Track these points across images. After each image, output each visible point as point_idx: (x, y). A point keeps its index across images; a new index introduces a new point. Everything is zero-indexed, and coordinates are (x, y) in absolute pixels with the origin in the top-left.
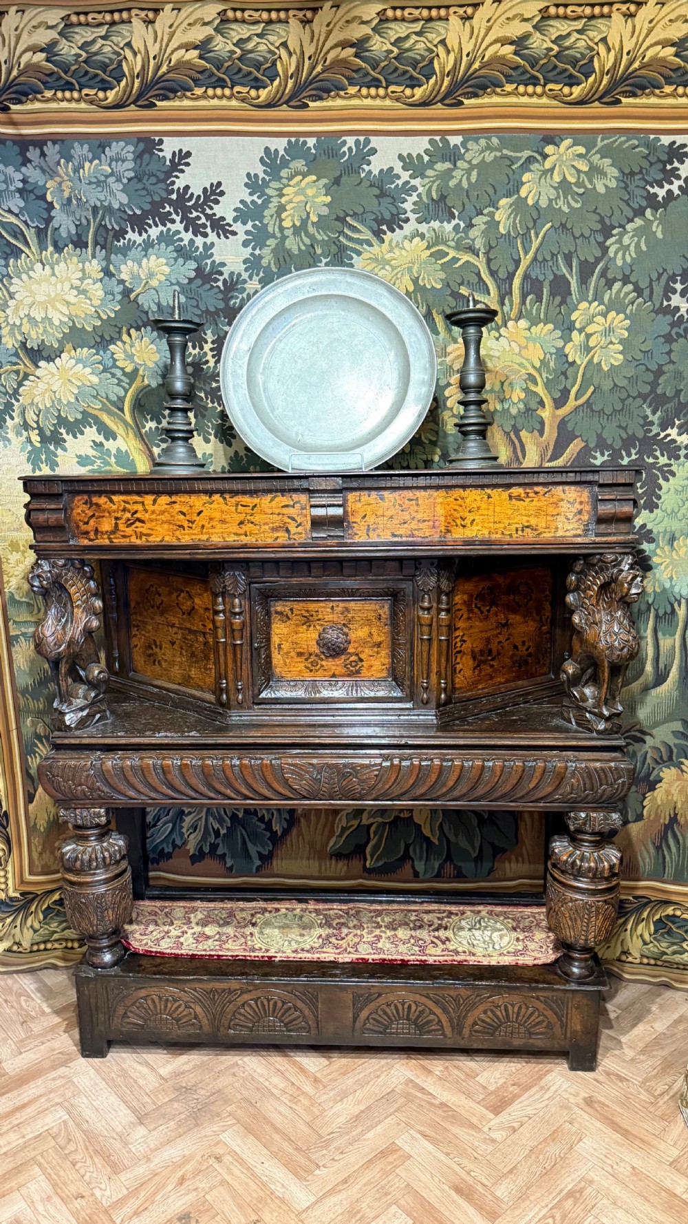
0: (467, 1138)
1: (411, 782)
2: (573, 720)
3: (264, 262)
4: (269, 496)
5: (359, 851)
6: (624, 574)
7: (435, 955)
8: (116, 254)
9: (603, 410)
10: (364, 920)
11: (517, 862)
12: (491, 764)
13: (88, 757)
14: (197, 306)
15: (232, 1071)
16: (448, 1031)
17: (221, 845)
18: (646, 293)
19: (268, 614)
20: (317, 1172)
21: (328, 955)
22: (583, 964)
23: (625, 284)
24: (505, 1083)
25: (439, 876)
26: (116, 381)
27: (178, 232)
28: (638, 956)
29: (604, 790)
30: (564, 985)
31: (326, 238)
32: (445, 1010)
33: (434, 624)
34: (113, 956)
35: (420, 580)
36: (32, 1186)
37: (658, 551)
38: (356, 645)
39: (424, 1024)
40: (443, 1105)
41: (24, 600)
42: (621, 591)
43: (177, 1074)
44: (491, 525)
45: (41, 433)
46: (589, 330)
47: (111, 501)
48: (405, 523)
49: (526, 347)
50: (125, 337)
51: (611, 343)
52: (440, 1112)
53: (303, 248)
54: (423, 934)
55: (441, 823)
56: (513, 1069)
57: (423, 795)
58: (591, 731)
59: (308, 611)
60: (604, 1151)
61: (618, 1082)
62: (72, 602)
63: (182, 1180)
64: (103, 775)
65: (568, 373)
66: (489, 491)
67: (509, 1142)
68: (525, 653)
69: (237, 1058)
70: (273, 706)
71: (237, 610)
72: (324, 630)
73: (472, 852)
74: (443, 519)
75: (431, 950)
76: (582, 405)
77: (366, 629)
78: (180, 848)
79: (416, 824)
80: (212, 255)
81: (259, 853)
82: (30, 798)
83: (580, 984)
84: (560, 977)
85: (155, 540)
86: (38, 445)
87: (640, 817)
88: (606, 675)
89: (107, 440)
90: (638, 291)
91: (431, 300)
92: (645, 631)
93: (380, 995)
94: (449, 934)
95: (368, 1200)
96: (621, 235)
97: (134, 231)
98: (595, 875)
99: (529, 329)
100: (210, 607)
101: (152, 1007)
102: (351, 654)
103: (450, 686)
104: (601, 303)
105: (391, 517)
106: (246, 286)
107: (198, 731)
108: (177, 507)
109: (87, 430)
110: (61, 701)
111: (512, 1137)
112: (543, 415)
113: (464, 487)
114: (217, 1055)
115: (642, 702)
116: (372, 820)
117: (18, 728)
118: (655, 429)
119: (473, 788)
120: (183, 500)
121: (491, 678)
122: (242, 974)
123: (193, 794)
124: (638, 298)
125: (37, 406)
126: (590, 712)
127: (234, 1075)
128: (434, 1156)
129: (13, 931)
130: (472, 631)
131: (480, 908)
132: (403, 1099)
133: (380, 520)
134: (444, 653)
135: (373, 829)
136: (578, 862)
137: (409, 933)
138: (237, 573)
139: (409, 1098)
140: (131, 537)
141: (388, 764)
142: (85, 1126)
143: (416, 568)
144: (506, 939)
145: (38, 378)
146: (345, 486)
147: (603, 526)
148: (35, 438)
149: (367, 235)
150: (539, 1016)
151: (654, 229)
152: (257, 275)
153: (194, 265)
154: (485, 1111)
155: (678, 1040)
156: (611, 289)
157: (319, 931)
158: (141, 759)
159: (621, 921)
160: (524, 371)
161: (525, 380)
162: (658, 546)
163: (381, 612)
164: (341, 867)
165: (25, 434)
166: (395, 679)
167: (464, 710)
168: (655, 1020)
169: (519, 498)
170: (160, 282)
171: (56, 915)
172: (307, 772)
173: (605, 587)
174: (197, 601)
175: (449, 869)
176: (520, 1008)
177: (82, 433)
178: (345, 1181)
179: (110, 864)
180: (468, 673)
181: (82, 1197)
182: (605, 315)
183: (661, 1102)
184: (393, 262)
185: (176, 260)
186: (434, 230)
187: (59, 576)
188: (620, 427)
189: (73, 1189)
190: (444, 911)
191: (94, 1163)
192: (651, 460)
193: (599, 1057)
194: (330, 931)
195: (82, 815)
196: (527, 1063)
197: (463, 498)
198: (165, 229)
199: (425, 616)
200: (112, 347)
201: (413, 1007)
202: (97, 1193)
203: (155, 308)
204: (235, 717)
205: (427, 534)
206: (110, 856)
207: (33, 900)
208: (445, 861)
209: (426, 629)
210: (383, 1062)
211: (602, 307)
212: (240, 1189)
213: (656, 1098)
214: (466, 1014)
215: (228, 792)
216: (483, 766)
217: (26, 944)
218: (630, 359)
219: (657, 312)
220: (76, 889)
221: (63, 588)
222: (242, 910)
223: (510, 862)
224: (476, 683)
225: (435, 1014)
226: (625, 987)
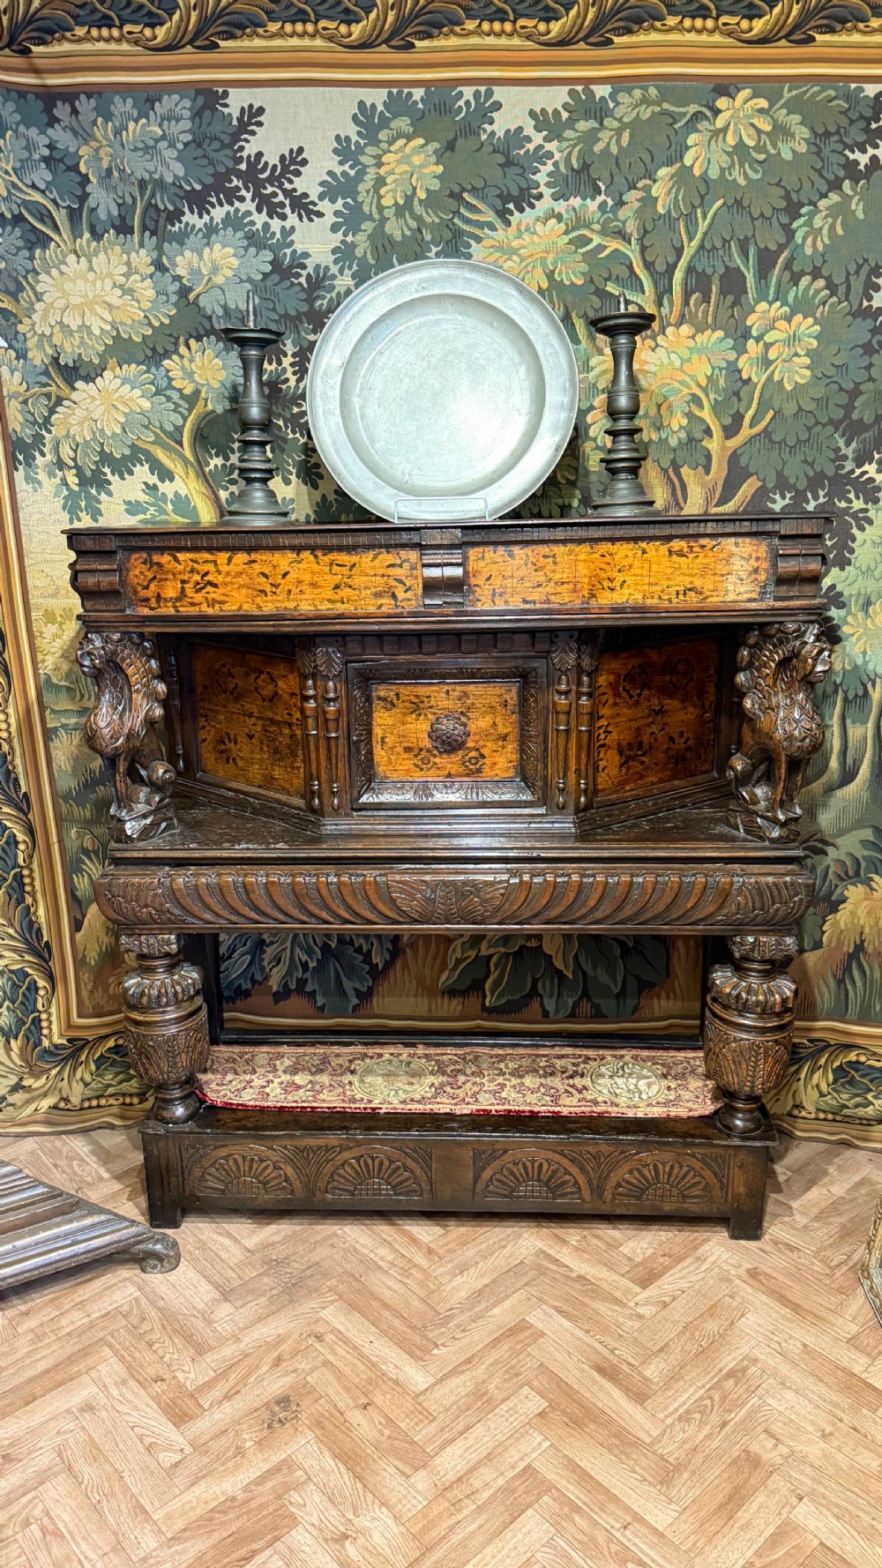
0: (610, 1313)
1: (545, 902)
2: (741, 827)
3: (359, 252)
4: (371, 554)
5: (477, 987)
6: (808, 647)
7: (569, 1106)
8: (170, 243)
9: (784, 439)
10: (484, 1066)
11: (668, 998)
12: (641, 880)
13: (155, 874)
14: (274, 310)
15: (331, 1241)
16: (586, 1194)
17: (310, 981)
18: (842, 290)
19: (369, 699)
20: (436, 1351)
21: (443, 1106)
22: (748, 1116)
23: (815, 278)
24: (654, 1253)
25: (572, 1017)
26: (173, 407)
27: (248, 213)
28: (812, 1109)
29: (777, 910)
30: (725, 1139)
31: (437, 220)
32: (583, 1170)
33: (573, 712)
34: (186, 1109)
35: (556, 657)
36: (103, 1369)
37: (850, 619)
38: (477, 737)
39: (558, 1186)
40: (581, 1278)
41: (63, 683)
42: (804, 668)
43: (265, 1246)
44: (646, 587)
45: (80, 474)
46: (769, 338)
47: (176, 559)
48: (539, 586)
49: (689, 360)
50: (183, 350)
51: (796, 355)
52: (578, 1286)
53: (408, 233)
54: (556, 1082)
55: (576, 954)
56: (664, 1238)
57: (557, 917)
58: (762, 839)
59: (417, 696)
60: (771, 1328)
61: (787, 1252)
62: (130, 686)
63: (278, 1362)
64: (173, 894)
65: (742, 394)
66: (644, 545)
67: (659, 1317)
68: (683, 746)
69: (336, 1227)
70: (376, 813)
71: (332, 695)
72: (437, 719)
73: (613, 987)
74: (586, 580)
75: (565, 1100)
76: (759, 435)
77: (489, 719)
78: (260, 984)
79: (545, 954)
80: (292, 242)
81: (356, 990)
82: (77, 925)
83: (744, 1139)
84: (720, 1131)
85: (230, 608)
86: (76, 488)
87: (818, 945)
88: (783, 771)
89: (163, 481)
90: (832, 287)
91: (569, 299)
92: (831, 717)
93: (505, 1151)
94: (586, 1081)
95: (496, 1381)
96: (812, 215)
97: (192, 212)
98: (765, 1010)
99: (693, 337)
100: (297, 691)
101: (234, 1168)
102: (470, 749)
103: (591, 787)
104: (785, 303)
105: (522, 579)
106: (335, 282)
107: (286, 842)
108: (256, 566)
109: (137, 469)
110: (119, 807)
111: (663, 1313)
112: (710, 447)
113: (613, 540)
114: (311, 1224)
115: (825, 805)
116: (492, 951)
117: (60, 841)
118: (849, 465)
119: (619, 908)
120: (264, 558)
121: (642, 777)
122: (341, 1128)
123: (282, 917)
124: (831, 296)
125: (74, 439)
126: (762, 817)
127: (333, 1246)
128: (571, 1334)
129: (60, 1085)
130: (617, 720)
131: (623, 1052)
132: (534, 1272)
133: (508, 582)
134: (585, 747)
135: (493, 961)
136: (744, 995)
137: (538, 1081)
138: (330, 650)
139: (541, 1271)
140: (201, 605)
141: (516, 880)
142: (161, 1304)
143: (552, 642)
144: (655, 1088)
145: (75, 403)
146: (465, 539)
147: (785, 588)
148: (73, 480)
149: (489, 216)
150: (695, 1176)
151: (853, 207)
152: (350, 268)
153: (269, 256)
154: (631, 1285)
155: (859, 1205)
156: (797, 285)
157: (430, 1079)
158: (219, 875)
159: (793, 1069)
160: (686, 391)
161: (688, 403)
162: (849, 613)
163: (507, 697)
164: (455, 1005)
165: (60, 474)
166: (524, 779)
167: (609, 816)
168: (832, 1183)
169: (681, 554)
170: (227, 278)
171: (111, 1065)
172: (419, 891)
173: (784, 664)
174: (281, 684)
175: (585, 1007)
176: (672, 1167)
177: (131, 473)
178: (469, 1361)
179: (182, 1001)
180: (614, 771)
181: (163, 1380)
182: (789, 319)
183: (838, 1274)
184: (522, 251)
185: (246, 249)
186: (574, 209)
187: (114, 653)
188: (805, 462)
189: (151, 1371)
190: (580, 1056)
191: (174, 1344)
192: (843, 504)
193: (765, 1224)
194: (445, 1079)
195: (149, 943)
196: (680, 1231)
197: (611, 555)
198: (232, 210)
199: (563, 701)
200: (166, 362)
201: (545, 1166)
202: (180, 1376)
203: (220, 312)
204: (330, 826)
205: (567, 600)
206: (183, 991)
207: (82, 1047)
208: (581, 998)
209: (563, 718)
210: (509, 1231)
211: (786, 309)
212: (347, 1371)
213: (832, 1269)
214: (608, 1174)
215: (324, 915)
216: (631, 883)
217: (75, 1100)
218: (820, 375)
219: (854, 315)
220: (142, 1030)
221: (119, 669)
222: (338, 1055)
223: (659, 999)
224: (623, 783)
225: (571, 1174)
226: (797, 1146)
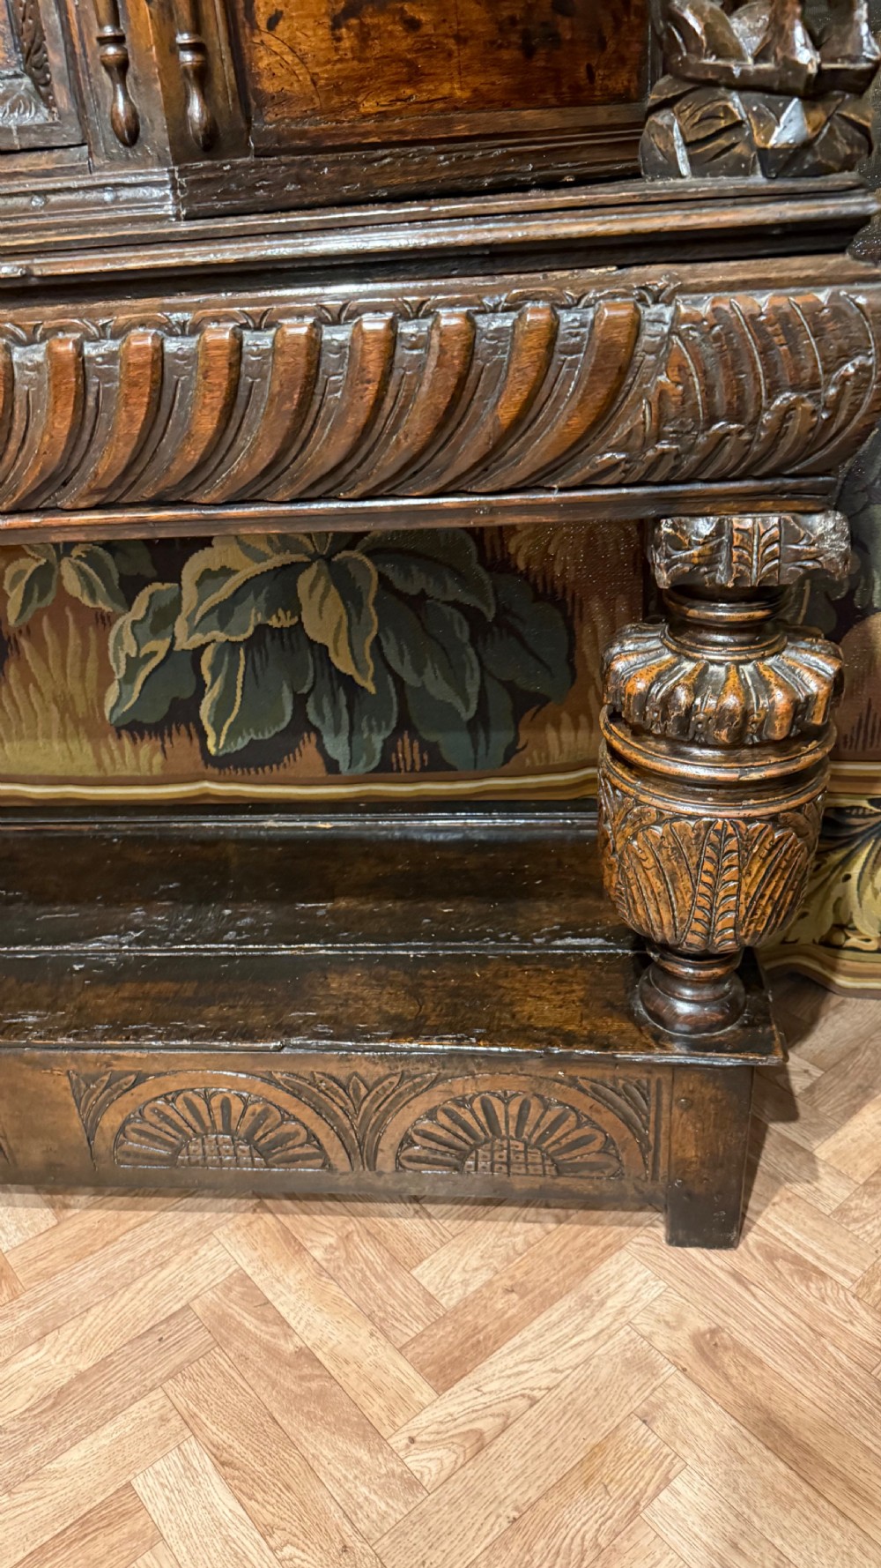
0: (340, 1470)
1: (65, 431)
5: (182, 715)
11: (576, 727)
12: (345, 333)
16: (338, 1157)
22: (707, 993)
24: (489, 1284)
25: (385, 769)
32: (318, 1110)
39: (275, 1143)
52: (288, 1382)
55: (377, 639)
56: (519, 1240)
57: (117, 482)
61: (795, 1281)
73: (458, 704)
79: (312, 643)
83: (696, 1047)
84: (639, 1023)
93: (141, 1078)
98: (743, 737)
103: (224, 70)
111: (469, 1470)
116: (198, 639)
128: (227, 1540)
132: (204, 1336)
135: (207, 659)
136: (683, 696)
150: (579, 1126)
154: (413, 1379)
164: (146, 755)
175: (408, 750)
176: (525, 1107)
180: (313, 36)
196: (559, 1221)
201: (236, 1104)
208: (397, 732)
210: (191, 1219)
214: (381, 1120)
223: (558, 728)
224: (350, 86)
225: (296, 1120)
226: (837, 1008)
